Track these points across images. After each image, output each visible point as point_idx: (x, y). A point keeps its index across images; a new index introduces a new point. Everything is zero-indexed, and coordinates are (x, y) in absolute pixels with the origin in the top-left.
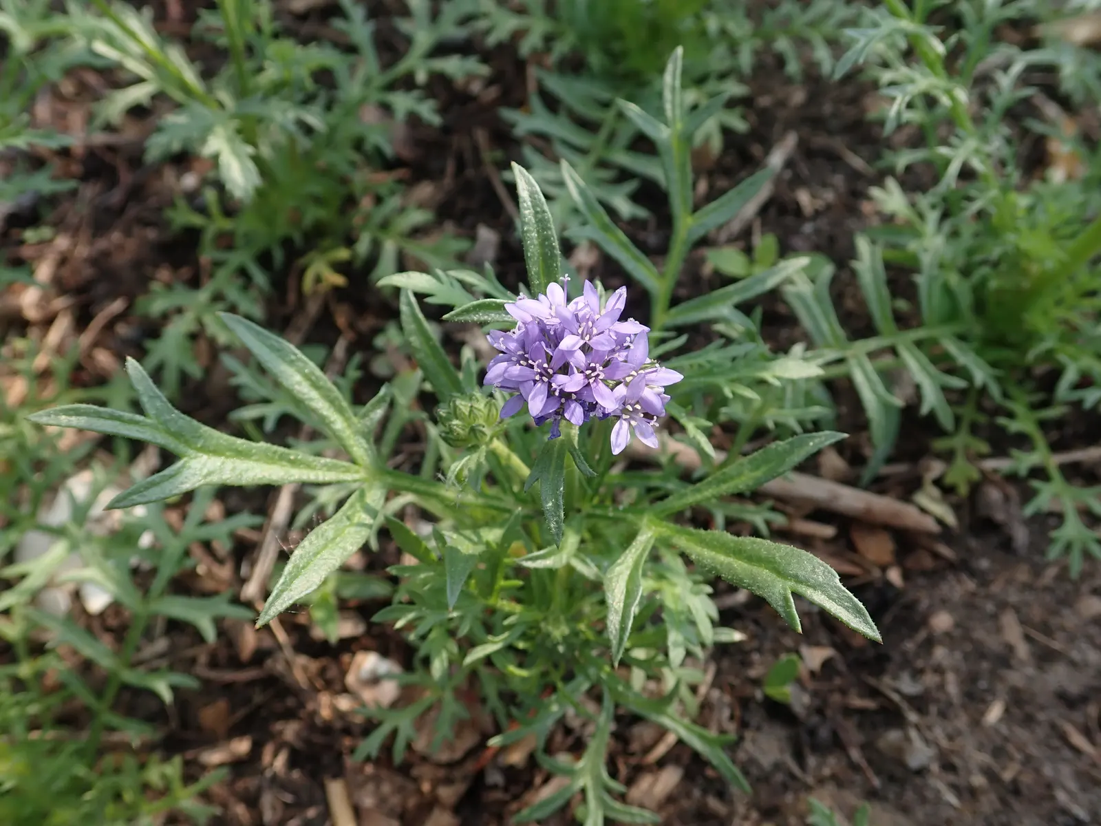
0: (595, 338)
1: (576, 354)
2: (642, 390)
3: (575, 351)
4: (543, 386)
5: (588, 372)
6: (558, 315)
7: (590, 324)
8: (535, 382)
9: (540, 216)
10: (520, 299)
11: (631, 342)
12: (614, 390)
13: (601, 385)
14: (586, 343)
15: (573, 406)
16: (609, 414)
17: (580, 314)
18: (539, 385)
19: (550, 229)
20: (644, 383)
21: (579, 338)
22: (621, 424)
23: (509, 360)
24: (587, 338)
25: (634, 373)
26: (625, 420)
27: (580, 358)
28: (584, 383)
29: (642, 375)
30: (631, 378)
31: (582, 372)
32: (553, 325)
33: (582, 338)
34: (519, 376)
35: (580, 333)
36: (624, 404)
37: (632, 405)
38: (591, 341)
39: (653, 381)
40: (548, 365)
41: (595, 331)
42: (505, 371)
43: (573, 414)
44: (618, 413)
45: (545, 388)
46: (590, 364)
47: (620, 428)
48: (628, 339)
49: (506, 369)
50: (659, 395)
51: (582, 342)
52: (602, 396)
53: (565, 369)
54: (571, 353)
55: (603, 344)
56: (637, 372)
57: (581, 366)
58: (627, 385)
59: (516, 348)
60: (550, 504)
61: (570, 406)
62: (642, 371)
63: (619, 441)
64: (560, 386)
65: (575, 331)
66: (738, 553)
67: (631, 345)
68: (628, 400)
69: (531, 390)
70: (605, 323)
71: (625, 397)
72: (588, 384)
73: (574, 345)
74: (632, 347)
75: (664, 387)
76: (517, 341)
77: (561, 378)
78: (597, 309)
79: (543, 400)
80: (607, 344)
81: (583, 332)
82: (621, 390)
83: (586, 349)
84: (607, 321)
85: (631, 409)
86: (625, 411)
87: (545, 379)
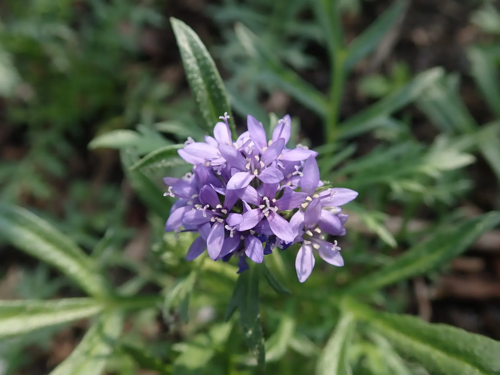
0: (263, 172)
1: (247, 191)
2: (319, 213)
3: (246, 188)
4: (219, 228)
5: (262, 207)
6: (224, 155)
7: (257, 158)
8: (212, 224)
9: (202, 63)
10: (188, 144)
11: (300, 170)
12: (292, 220)
13: (278, 218)
14: (256, 177)
15: (252, 242)
16: (290, 244)
17: (246, 150)
18: (215, 226)
19: (213, 73)
20: (319, 206)
21: (248, 173)
22: (304, 250)
23: (185, 205)
24: (256, 173)
25: (309, 198)
26: (308, 245)
27: (252, 193)
28: (259, 218)
29: (317, 200)
30: (306, 204)
31: (257, 207)
32: (219, 166)
33: (252, 173)
34: (195, 220)
35: (249, 168)
36: (304, 230)
37: (312, 230)
38: (261, 175)
39: (328, 203)
40: (223, 205)
41: (262, 164)
42: (183, 216)
43: (253, 251)
44: (300, 239)
45: (221, 229)
46: (263, 198)
47: (304, 254)
48: (297, 167)
49: (184, 214)
50: (336, 215)
51: (251, 178)
52: (279, 229)
53: (239, 207)
54: (241, 191)
55: (271, 176)
56: (311, 196)
57: (254, 202)
58: (303, 210)
59: (191, 192)
60: (250, 332)
61: (249, 242)
62: (316, 196)
63: (304, 268)
64: (233, 227)
65: (243, 168)
66: (433, 341)
67: (300, 173)
68: (307, 226)
69: (209, 233)
70: (270, 154)
71: (303, 223)
72: (265, 218)
73: (243, 182)
74: (301, 174)
75: (340, 207)
76: (191, 185)
77: (235, 218)
78: (264, 141)
79: (220, 243)
80: (275, 176)
81: (250, 167)
82: (299, 218)
83: (256, 184)
84: (273, 152)
85: (311, 234)
86: (306, 237)
87: (221, 220)
